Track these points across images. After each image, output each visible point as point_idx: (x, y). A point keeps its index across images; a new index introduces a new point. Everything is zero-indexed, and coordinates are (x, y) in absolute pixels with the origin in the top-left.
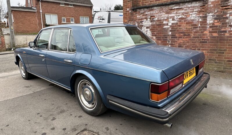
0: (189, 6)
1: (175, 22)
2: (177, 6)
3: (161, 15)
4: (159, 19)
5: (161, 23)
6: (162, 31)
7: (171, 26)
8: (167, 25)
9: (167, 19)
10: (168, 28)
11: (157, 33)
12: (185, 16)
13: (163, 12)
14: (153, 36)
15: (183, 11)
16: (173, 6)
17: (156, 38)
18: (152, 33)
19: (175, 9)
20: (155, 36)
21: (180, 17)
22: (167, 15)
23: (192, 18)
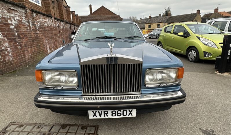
0: (20, 10)
1: (16, 23)
2: (13, 7)
3: (4, 12)
4: (4, 17)
5: (6, 21)
6: (10, 31)
7: (15, 27)
8: (12, 25)
9: (10, 19)
10: (14, 28)
11: (6, 33)
12: (20, 18)
13: (5, 9)
14: (4, 37)
15: (18, 14)
16: (10, 5)
17: (8, 39)
18: (2, 34)
19: (12, 9)
20: (6, 37)
21: (18, 18)
22: (8, 14)
23: (24, 22)
